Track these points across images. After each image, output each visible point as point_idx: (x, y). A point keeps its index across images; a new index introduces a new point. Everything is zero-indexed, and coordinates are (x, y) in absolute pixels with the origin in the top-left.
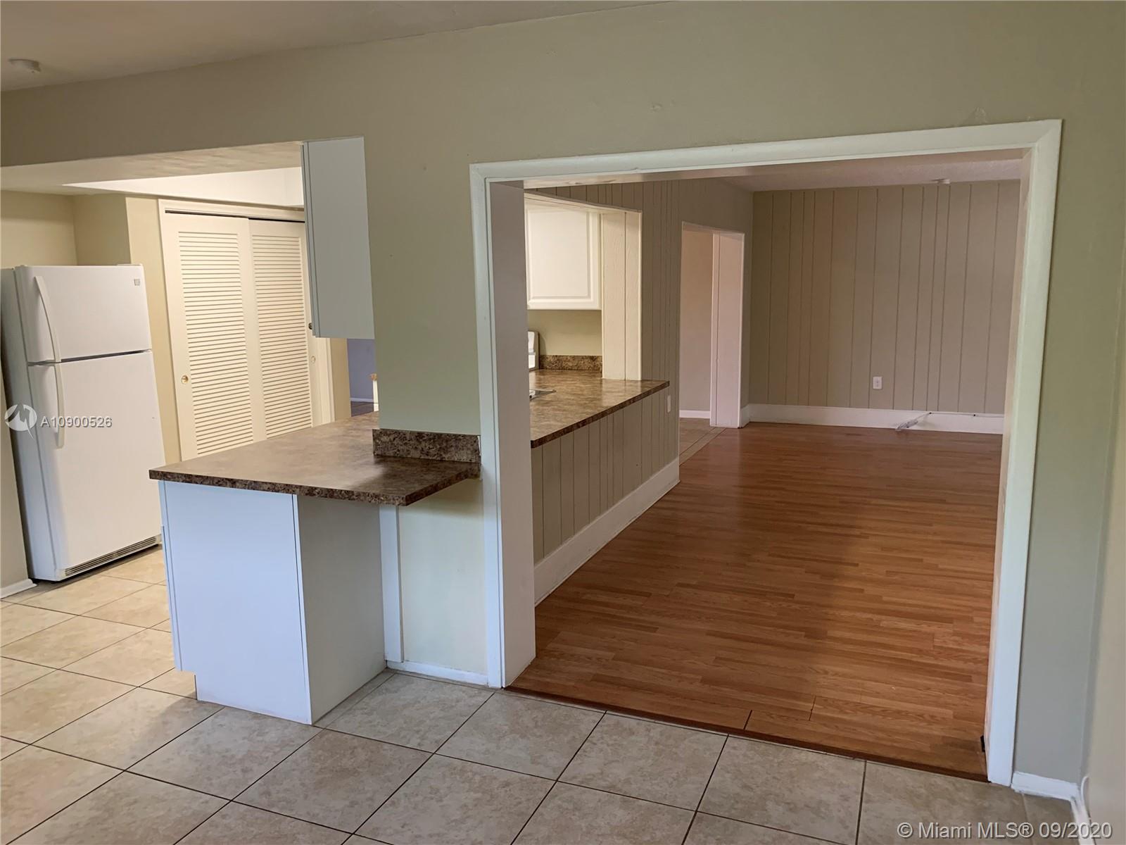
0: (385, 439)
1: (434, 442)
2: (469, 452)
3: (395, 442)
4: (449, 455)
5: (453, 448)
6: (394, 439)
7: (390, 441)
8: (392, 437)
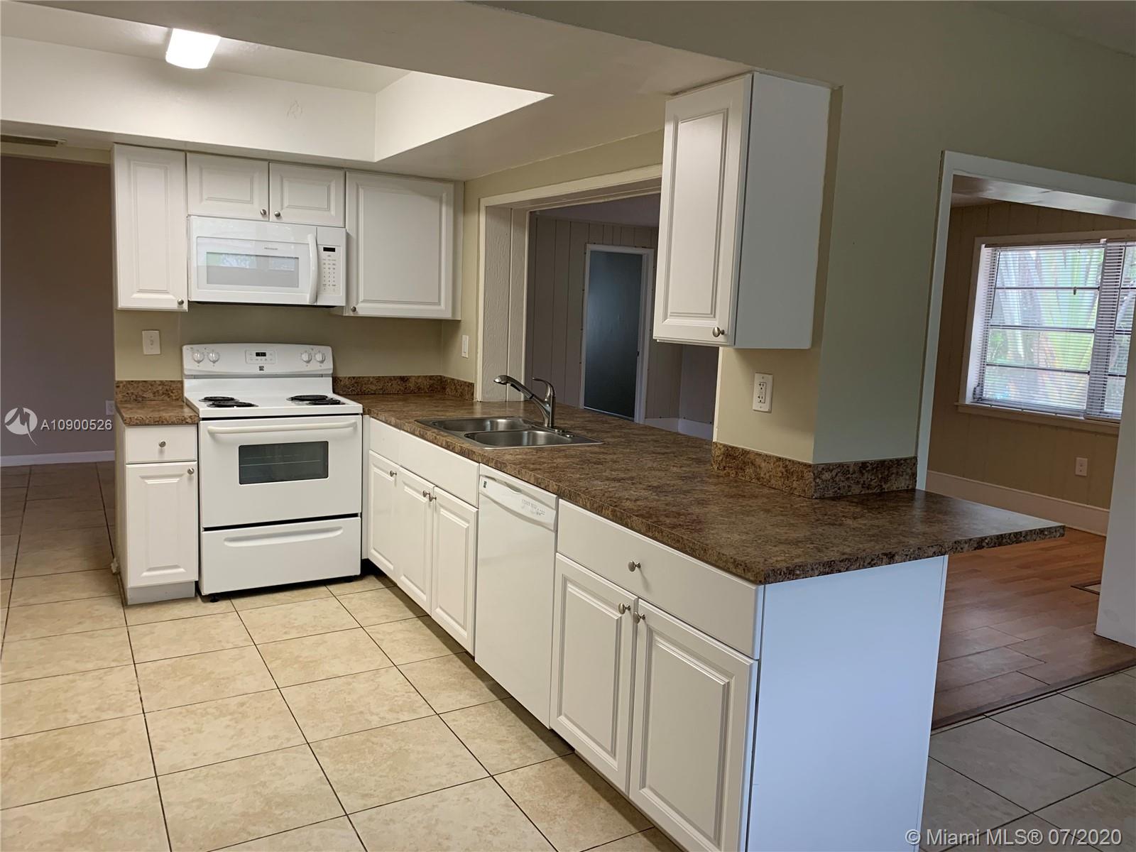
0: (827, 476)
1: (877, 470)
2: (908, 477)
3: (837, 479)
4: (889, 485)
5: (893, 476)
6: (837, 475)
7: (832, 478)
8: (834, 473)
